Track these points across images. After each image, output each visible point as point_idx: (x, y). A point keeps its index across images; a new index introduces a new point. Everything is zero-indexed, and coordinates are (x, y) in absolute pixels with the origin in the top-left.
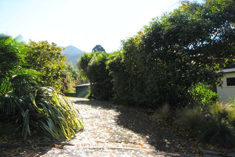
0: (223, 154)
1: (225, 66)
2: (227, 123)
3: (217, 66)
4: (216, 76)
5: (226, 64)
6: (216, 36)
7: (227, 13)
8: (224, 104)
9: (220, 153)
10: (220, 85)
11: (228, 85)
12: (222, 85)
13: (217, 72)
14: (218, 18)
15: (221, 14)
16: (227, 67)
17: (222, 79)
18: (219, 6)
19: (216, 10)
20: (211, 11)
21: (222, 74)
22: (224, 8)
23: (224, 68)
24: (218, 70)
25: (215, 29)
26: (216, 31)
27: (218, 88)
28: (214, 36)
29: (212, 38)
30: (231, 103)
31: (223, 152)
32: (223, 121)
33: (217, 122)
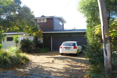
0: (5, 72)
1: (7, 32)
2: (7, 58)
3: (3, 31)
4: (2, 36)
5: (7, 30)
6: (4, 16)
7: (11, 7)
8: (5, 49)
9: (4, 72)
10: (3, 41)
11: (7, 41)
12: (5, 40)
13: (3, 34)
14: (6, 8)
15: (8, 7)
16: (8, 32)
17: (5, 38)
18: (7, 3)
19: (6, 5)
20: (3, 4)
21: (5, 35)
22: (10, 4)
23: (6, 32)
24: (3, 33)
25: (4, 13)
26: (4, 14)
27: (2, 42)
28: (3, 16)
29: (2, 17)
30: (8, 49)
31: (5, 71)
32: (5, 57)
33: (2, 58)
